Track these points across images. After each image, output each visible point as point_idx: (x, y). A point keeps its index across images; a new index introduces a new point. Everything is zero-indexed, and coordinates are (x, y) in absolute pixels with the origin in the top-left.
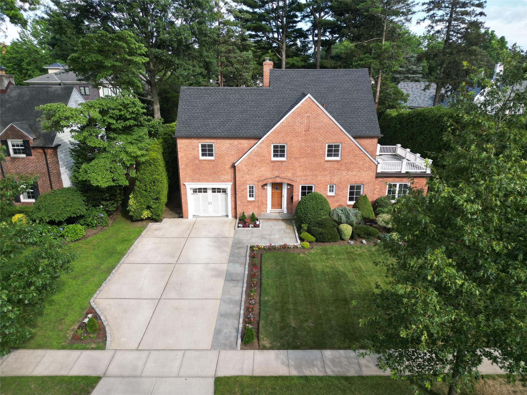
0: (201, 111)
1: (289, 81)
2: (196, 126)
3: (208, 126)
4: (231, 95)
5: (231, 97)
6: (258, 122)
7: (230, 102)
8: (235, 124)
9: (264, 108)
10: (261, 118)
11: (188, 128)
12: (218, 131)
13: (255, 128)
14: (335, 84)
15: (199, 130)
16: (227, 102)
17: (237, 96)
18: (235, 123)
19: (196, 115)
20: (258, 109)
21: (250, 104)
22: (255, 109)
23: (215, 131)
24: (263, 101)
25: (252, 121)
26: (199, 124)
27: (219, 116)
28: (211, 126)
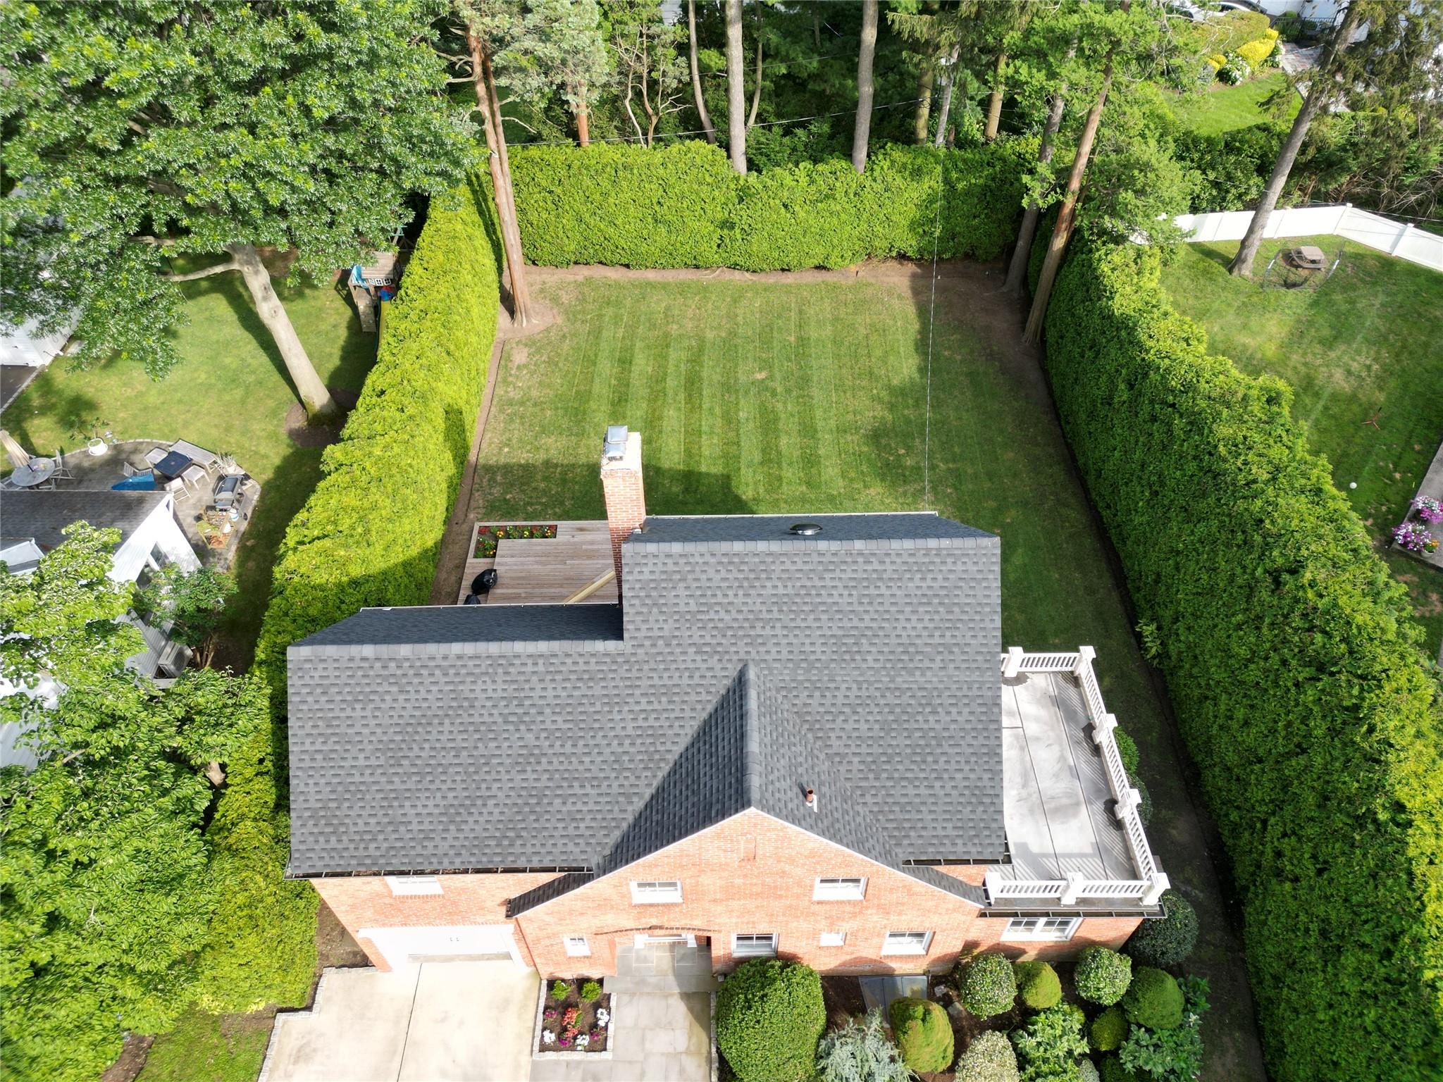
0: (373, 762)
1: (693, 607)
2: (361, 827)
3: (402, 829)
4: (479, 686)
5: (478, 694)
6: (579, 806)
7: (477, 719)
8: (496, 817)
9: (599, 740)
10: (588, 790)
11: (333, 839)
12: (440, 852)
13: (571, 831)
14: (867, 623)
15: (372, 846)
16: (467, 720)
17: (500, 686)
18: (496, 811)
19: (357, 779)
20: (580, 749)
21: (548, 725)
22: (568, 749)
23: (430, 850)
24: (598, 707)
25: (558, 801)
26: (373, 821)
27: (438, 784)
28: (415, 827)
